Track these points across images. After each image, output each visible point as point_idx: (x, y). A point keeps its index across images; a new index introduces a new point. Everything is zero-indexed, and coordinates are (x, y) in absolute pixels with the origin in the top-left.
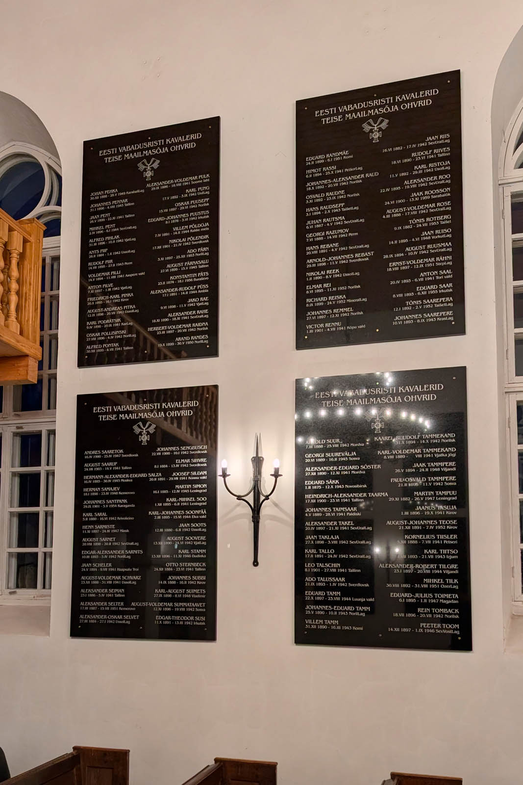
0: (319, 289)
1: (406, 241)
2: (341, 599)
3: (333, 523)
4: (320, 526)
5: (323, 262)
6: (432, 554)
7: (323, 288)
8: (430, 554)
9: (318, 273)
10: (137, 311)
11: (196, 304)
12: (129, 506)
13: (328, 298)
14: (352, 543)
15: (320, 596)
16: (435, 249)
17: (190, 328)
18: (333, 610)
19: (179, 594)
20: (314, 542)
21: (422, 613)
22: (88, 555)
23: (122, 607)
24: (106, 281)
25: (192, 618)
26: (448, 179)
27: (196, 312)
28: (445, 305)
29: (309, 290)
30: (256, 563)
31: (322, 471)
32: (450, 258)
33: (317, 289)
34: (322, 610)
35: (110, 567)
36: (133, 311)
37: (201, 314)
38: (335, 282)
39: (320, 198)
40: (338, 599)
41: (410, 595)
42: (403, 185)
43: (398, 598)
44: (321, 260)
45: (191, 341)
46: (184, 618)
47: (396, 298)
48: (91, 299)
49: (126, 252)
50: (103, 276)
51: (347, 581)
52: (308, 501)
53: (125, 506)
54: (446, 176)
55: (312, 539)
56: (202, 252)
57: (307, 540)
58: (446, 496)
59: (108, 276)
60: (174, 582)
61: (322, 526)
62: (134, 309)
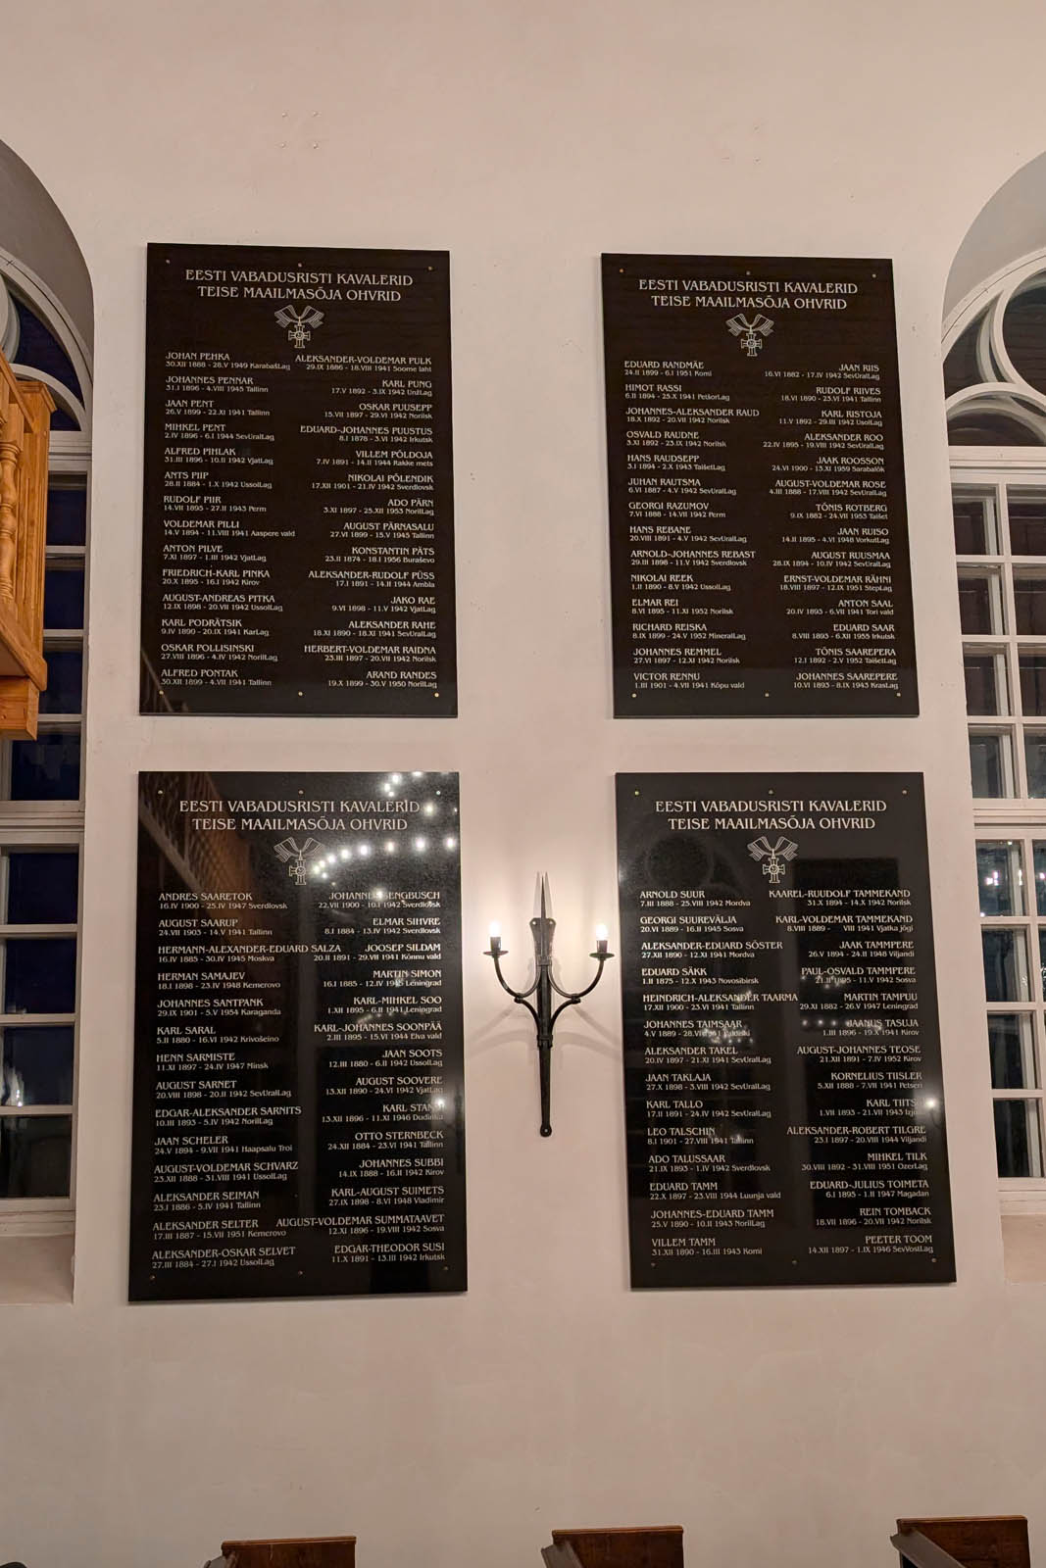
0: (656, 607)
1: (812, 539)
2: (719, 1196)
3: (699, 1050)
4: (674, 1056)
5: (663, 559)
6: (879, 1108)
7: (663, 606)
8: (876, 1108)
9: (653, 578)
10: (280, 609)
11: (409, 610)
12: (266, 1012)
13: (674, 627)
14: (736, 1087)
15: (678, 1192)
16: (863, 561)
17: (397, 655)
18: (704, 1218)
19: (386, 1197)
20: (663, 1087)
21: (868, 1217)
22: (169, 1118)
23: (254, 1230)
24: (204, 538)
25: (416, 1247)
26: (880, 443)
27: (410, 625)
28: (884, 661)
29: (637, 608)
30: (546, 1130)
31: (673, 950)
32: (888, 579)
33: (653, 607)
34: (684, 1220)
35: (225, 1145)
36: (269, 607)
37: (420, 630)
38: (686, 598)
39: (654, 439)
40: (714, 1196)
41: (845, 1185)
42: (803, 442)
43: (824, 1191)
44: (659, 553)
45: (401, 680)
46: (398, 1247)
47: (798, 640)
48: (170, 572)
49: (251, 485)
50: (199, 528)
51: (729, 1161)
52: (648, 1008)
53: (257, 1013)
54: (876, 437)
55: (659, 1082)
56: (419, 507)
57: (650, 1083)
58: (900, 1003)
59: (211, 529)
60: (375, 1173)
61: (677, 1055)
62: (273, 604)
